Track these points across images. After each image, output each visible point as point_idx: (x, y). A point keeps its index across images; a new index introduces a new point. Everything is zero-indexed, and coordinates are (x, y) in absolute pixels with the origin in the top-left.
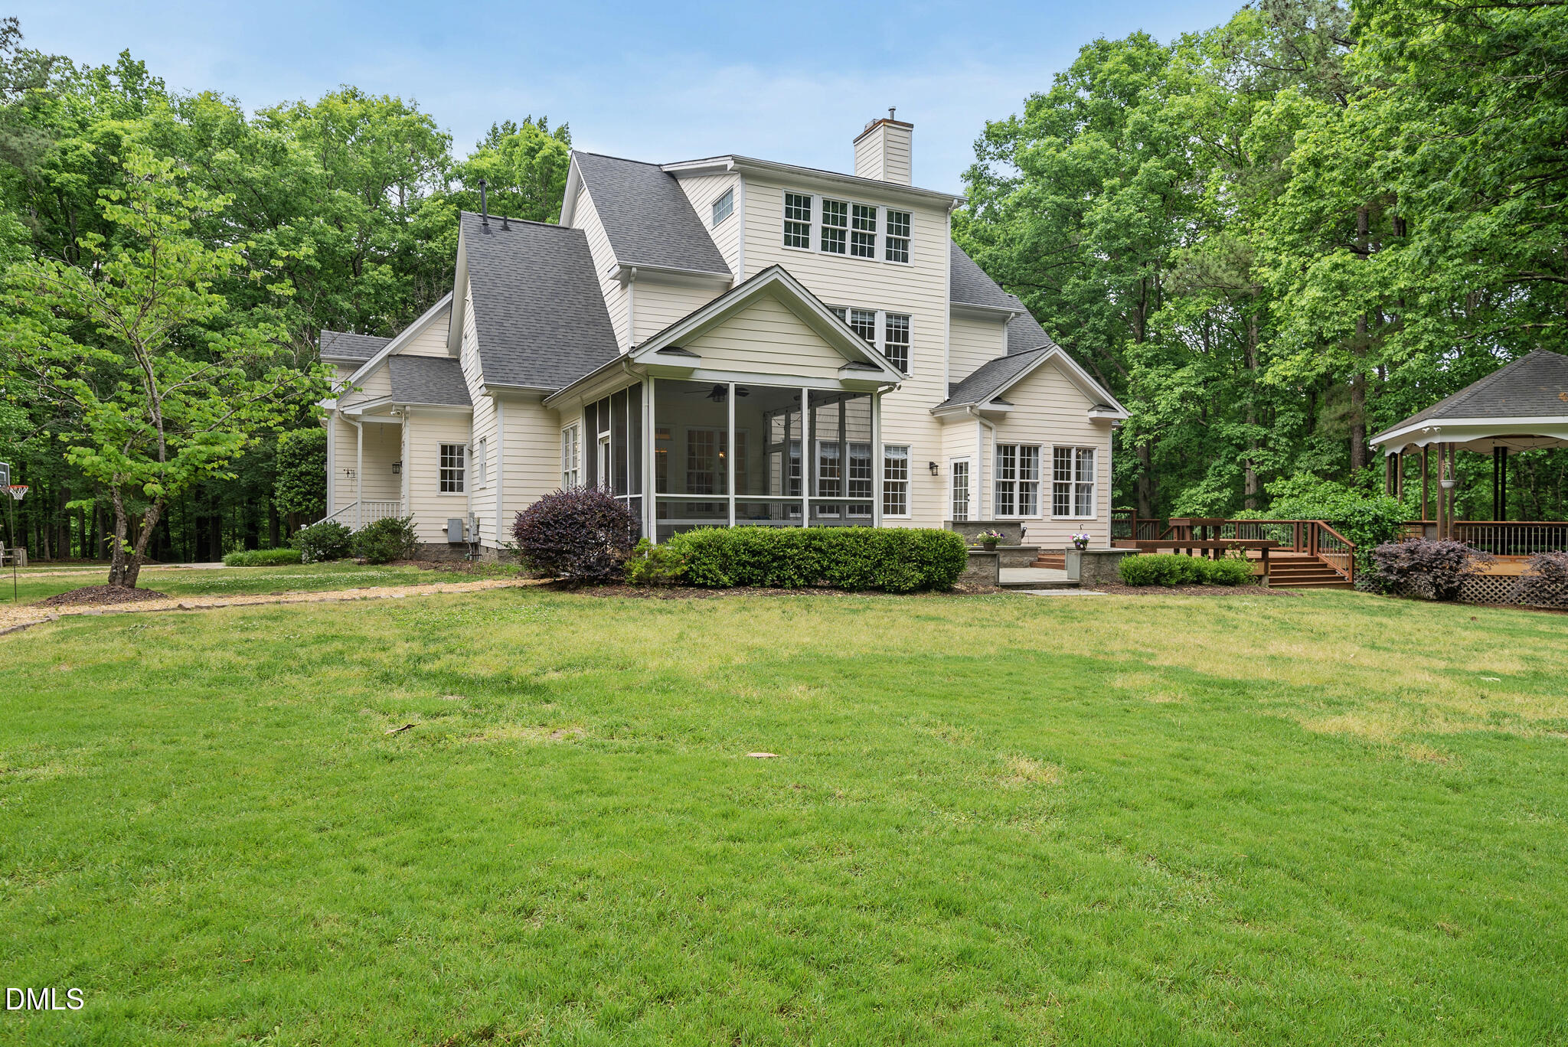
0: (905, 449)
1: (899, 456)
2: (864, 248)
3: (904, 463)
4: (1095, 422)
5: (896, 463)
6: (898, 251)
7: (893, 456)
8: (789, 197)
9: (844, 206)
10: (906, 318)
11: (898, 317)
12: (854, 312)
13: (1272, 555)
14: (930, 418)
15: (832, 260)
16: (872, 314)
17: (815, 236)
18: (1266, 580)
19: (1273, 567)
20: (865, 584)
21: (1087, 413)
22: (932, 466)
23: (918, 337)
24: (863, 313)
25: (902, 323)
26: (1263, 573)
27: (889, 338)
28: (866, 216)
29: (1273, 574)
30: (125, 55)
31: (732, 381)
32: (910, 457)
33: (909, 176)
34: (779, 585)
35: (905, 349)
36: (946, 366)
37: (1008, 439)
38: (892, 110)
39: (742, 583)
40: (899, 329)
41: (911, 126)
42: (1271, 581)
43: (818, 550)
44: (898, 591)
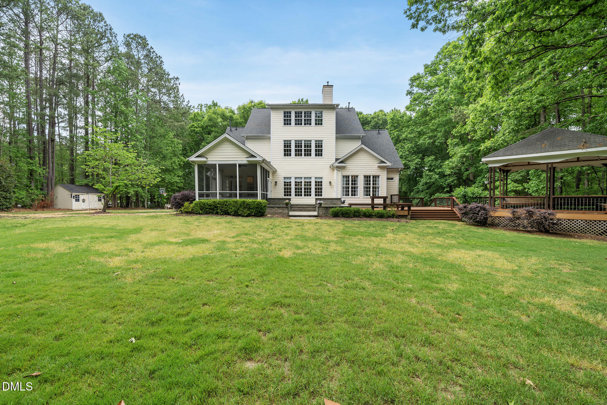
0: (322, 178)
1: (320, 180)
2: (308, 122)
3: (321, 182)
4: (379, 167)
5: (319, 182)
6: (319, 122)
7: (317, 180)
8: (285, 113)
9: (301, 113)
10: (322, 141)
11: (319, 141)
12: (305, 141)
13: (412, 208)
14: (330, 169)
15: (299, 128)
16: (311, 141)
17: (293, 122)
18: (409, 217)
19: (411, 213)
20: (236, 214)
21: (376, 164)
22: (330, 183)
23: (325, 146)
24: (308, 141)
25: (320, 142)
26: (407, 214)
27: (316, 147)
28: (308, 114)
29: (411, 215)
30: (213, 101)
31: (217, 163)
32: (323, 180)
33: (332, 100)
34: (217, 213)
35: (322, 150)
36: (334, 154)
37: (346, 173)
38: (328, 82)
39: (207, 213)
40: (319, 145)
41: (333, 86)
42: (411, 217)
43: (226, 205)
44: (243, 216)
